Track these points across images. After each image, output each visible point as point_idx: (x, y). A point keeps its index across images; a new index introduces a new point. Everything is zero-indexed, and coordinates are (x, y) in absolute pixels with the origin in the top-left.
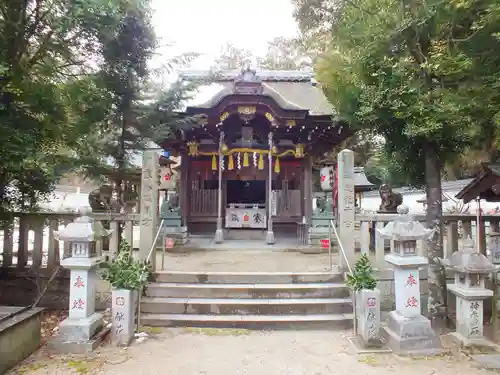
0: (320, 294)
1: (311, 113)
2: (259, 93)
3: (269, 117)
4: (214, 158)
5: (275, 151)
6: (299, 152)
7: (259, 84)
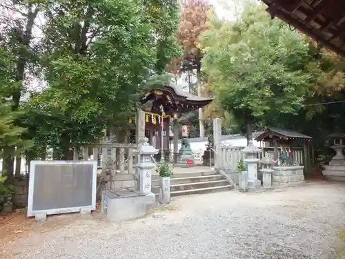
3: (168, 98)
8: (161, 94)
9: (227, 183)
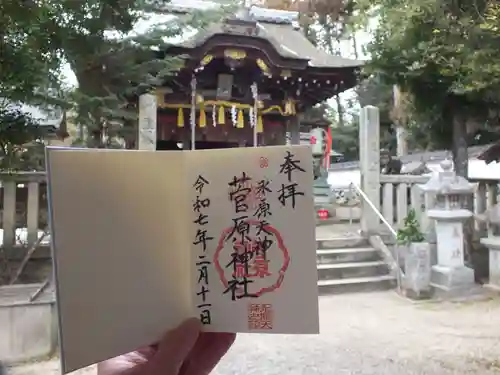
0: (351, 258)
1: (310, 64)
2: (253, 34)
3: (261, 64)
4: (181, 113)
5: (261, 106)
6: (289, 108)
7: (254, 24)
8: (243, 56)
9: (384, 270)
